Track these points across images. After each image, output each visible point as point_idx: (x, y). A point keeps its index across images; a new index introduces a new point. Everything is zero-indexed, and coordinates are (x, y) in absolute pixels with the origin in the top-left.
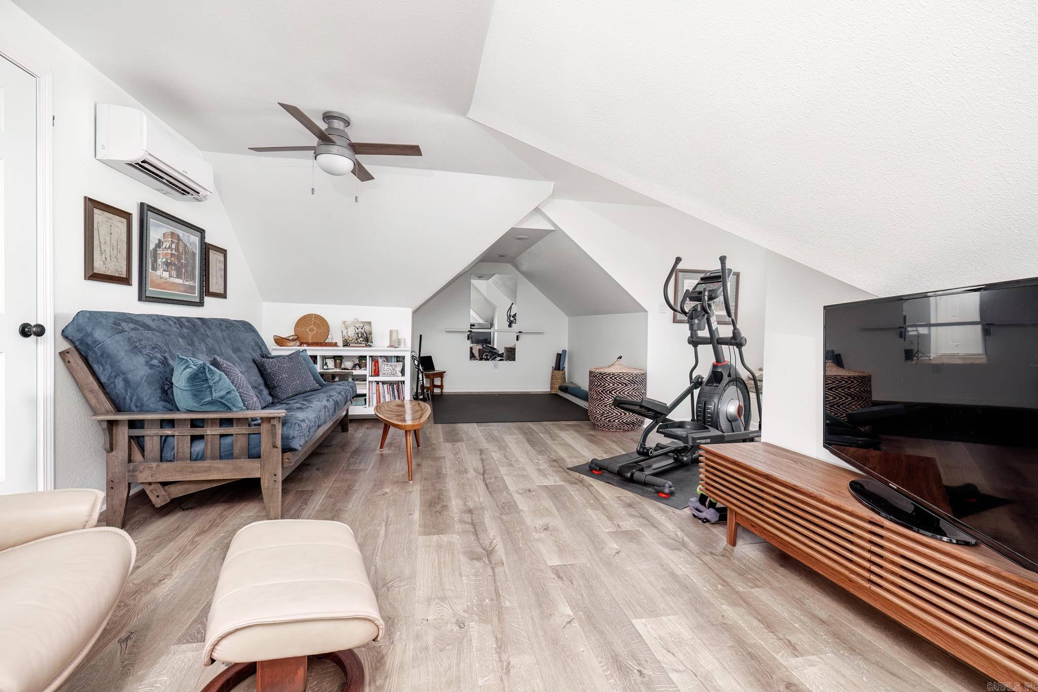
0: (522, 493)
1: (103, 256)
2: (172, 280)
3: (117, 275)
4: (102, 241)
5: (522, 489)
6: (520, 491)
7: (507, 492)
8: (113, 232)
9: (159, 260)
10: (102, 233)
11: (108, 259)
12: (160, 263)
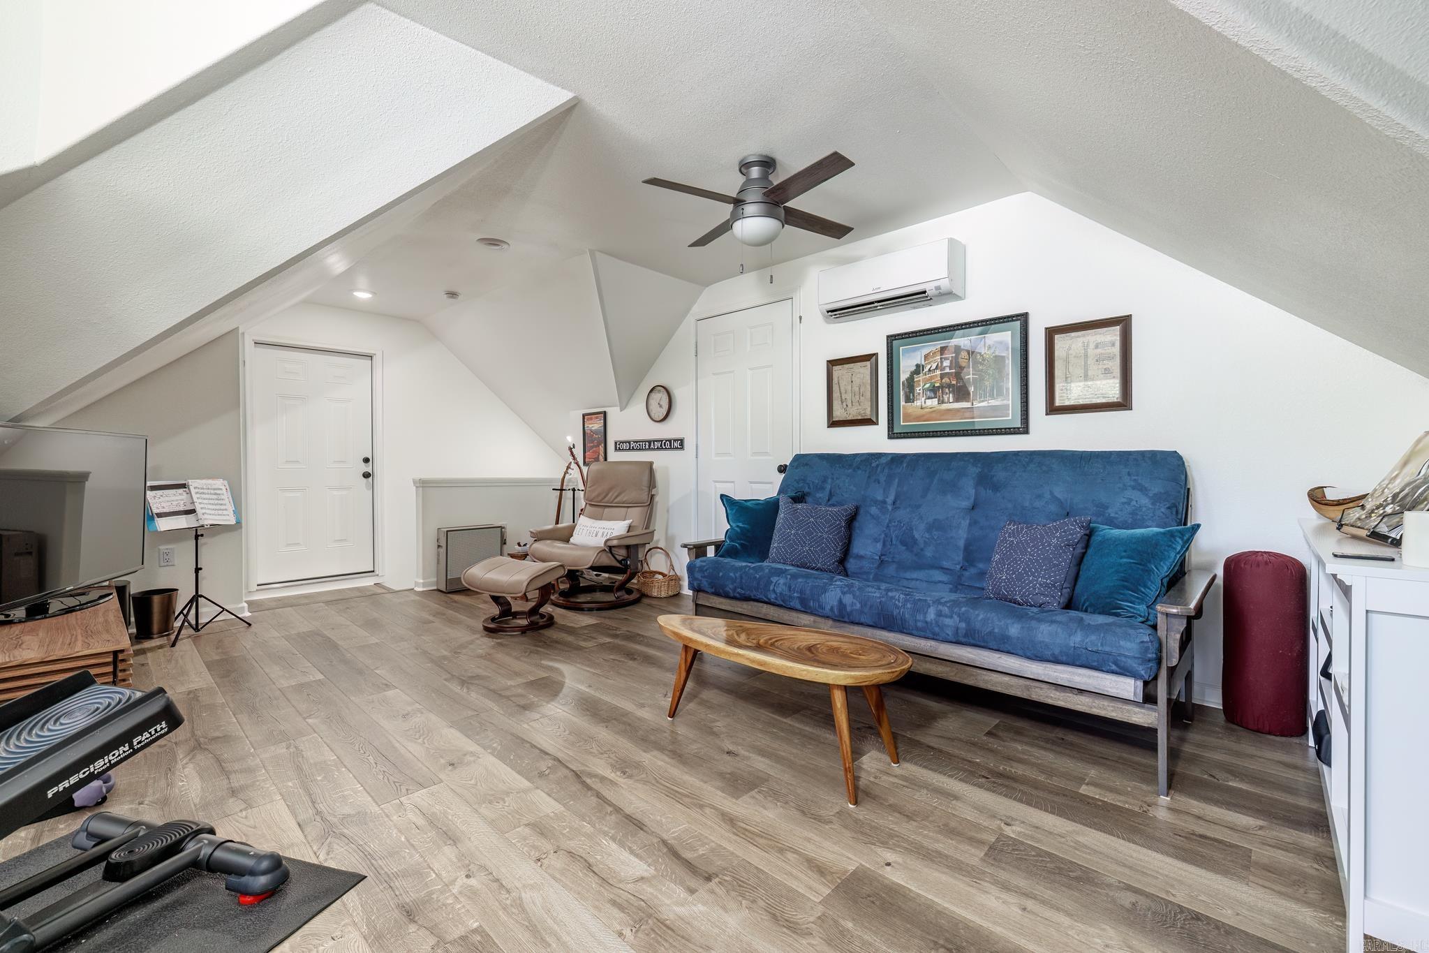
0: (465, 755)
1: (844, 404)
2: (944, 406)
3: (860, 418)
4: (843, 391)
5: (468, 764)
6: (472, 759)
7: (495, 749)
8: (854, 380)
9: (918, 389)
10: (843, 384)
11: (850, 405)
12: (921, 391)
